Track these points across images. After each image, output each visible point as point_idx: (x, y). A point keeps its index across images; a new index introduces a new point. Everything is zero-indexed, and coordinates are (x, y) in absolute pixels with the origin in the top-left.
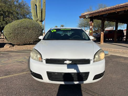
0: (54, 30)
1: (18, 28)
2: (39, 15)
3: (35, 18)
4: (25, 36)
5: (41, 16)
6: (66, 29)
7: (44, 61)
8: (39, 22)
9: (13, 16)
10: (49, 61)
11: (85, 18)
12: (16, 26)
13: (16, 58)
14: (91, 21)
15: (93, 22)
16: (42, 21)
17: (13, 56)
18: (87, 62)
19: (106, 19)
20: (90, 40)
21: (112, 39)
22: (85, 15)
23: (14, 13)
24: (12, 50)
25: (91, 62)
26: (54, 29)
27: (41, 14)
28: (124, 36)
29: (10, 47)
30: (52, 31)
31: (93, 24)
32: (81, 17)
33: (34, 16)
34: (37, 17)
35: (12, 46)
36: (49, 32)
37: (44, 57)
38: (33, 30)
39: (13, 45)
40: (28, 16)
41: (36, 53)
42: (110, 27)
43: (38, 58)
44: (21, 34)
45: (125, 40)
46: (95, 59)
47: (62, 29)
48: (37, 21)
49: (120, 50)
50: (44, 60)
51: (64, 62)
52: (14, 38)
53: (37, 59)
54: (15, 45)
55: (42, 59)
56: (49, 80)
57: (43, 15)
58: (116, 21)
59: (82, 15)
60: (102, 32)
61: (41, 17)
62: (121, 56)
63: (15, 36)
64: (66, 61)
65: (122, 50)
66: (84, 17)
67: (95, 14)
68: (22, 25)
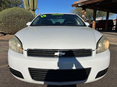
0: (44, 16)
1: (8, 16)
2: (31, 4)
3: (27, 7)
4: (16, 25)
5: (33, 4)
6: (57, 15)
7: (25, 53)
8: (31, 11)
9: (4, 6)
10: (32, 53)
11: (78, 6)
12: (7, 14)
13: (4, 47)
14: (83, 10)
15: (85, 11)
16: (34, 10)
17: (2, 45)
18: (87, 53)
19: (98, 8)
20: (87, 26)
21: (101, 29)
22: (77, 4)
23: (6, 2)
24: (3, 39)
25: (94, 53)
26: (44, 14)
27: (33, 3)
28: (114, 26)
29: (1, 36)
30: (42, 17)
31: (85, 13)
32: (73, 6)
33: (26, 5)
34: (29, 6)
35: (3, 35)
36: (38, 18)
37: (26, 47)
38: (25, 18)
39: (5, 34)
40: (20, 6)
41: (16, 41)
42: (101, 18)
43: (17, 49)
44: (12, 23)
45: (114, 29)
46: (99, 49)
47: (53, 15)
48: (29, 10)
49: (112, 38)
50: (25, 50)
51: (54, 53)
52: (5, 27)
53: (15, 49)
54: (7, 34)
55: (23, 49)
56: (32, 80)
57: (35, 4)
58: (107, 10)
59: (75, 4)
60: (94, 21)
61: (33, 6)
62: (115, 44)
63: (5, 25)
64: (57, 52)
65: (115, 38)
66: (76, 5)
67: (88, 2)
68: (13, 13)
